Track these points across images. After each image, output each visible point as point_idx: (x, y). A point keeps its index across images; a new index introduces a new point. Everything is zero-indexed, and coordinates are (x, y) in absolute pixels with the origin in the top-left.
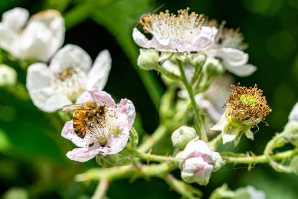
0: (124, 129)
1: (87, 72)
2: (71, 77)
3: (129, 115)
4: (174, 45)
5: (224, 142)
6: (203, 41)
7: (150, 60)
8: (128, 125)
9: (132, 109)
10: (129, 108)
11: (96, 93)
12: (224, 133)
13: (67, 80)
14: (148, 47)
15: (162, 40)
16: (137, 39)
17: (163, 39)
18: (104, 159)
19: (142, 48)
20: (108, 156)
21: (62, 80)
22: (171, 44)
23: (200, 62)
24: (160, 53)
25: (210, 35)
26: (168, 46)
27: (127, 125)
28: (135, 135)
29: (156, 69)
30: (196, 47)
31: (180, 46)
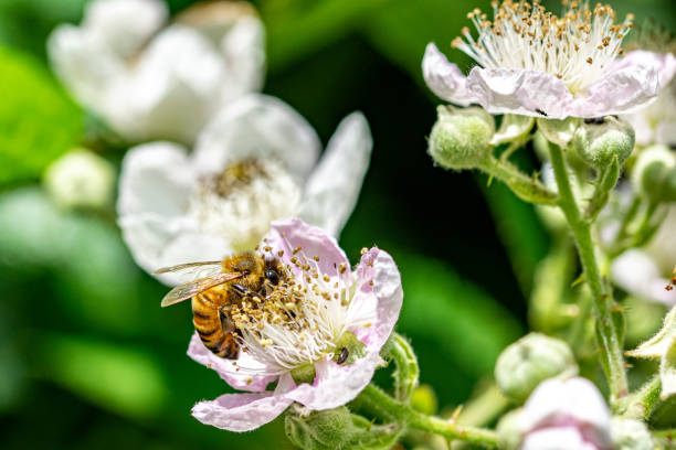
0: (371, 338)
1: (304, 177)
2: (247, 188)
3: (380, 295)
4: (531, 97)
5: (664, 394)
6: (621, 88)
7: (464, 141)
8: (378, 325)
9: (392, 278)
10: (382, 274)
11: (297, 232)
12: (666, 367)
13: (235, 194)
14: (466, 102)
15: (497, 79)
16: (431, 77)
17: (500, 74)
18: (306, 427)
19: (446, 103)
20: (316, 416)
21: (222, 194)
22: (524, 92)
23: (609, 150)
24: (498, 120)
25: (644, 72)
26: (514, 95)
27: (373, 327)
28: (408, 361)
29: (483, 168)
30: (601, 106)
31: (553, 98)
